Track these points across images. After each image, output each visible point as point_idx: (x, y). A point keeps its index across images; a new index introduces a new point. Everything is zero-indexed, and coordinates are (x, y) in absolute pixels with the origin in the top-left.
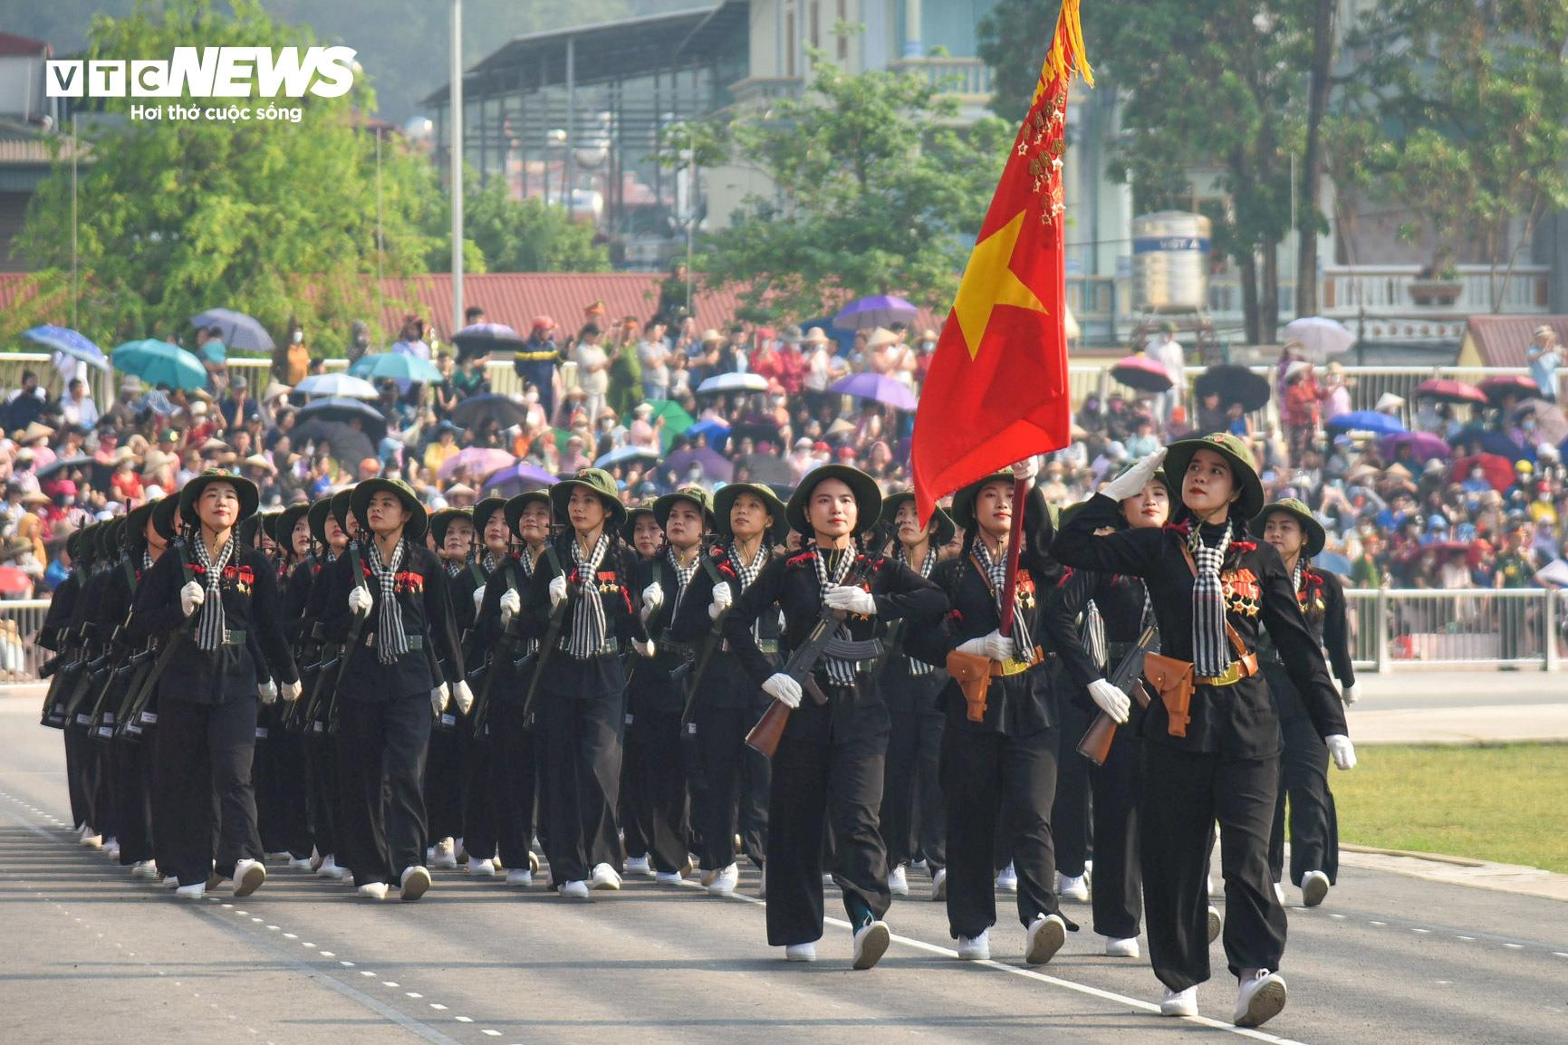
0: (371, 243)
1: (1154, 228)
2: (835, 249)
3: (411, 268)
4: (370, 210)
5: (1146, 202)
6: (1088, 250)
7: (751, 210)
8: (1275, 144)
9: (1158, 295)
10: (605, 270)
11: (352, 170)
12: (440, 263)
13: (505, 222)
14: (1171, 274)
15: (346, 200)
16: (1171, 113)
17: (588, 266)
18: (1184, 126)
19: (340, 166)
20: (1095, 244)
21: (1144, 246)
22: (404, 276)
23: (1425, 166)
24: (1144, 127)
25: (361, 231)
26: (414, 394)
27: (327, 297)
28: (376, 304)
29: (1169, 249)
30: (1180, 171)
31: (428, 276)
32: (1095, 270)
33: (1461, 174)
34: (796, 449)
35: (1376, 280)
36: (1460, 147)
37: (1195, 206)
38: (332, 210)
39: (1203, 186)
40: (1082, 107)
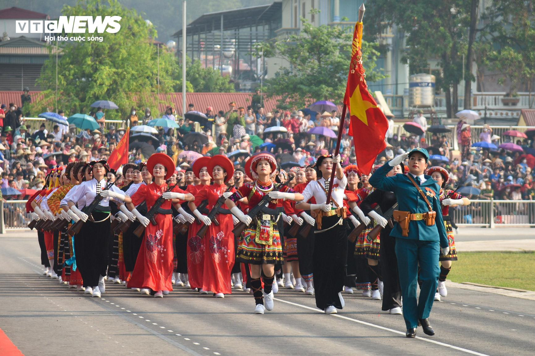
0: (155, 82)
1: (417, 79)
2: (310, 85)
3: (168, 90)
4: (155, 71)
5: (414, 70)
6: (395, 86)
7: (282, 72)
8: (457, 51)
9: (418, 101)
10: (233, 92)
11: (149, 58)
12: (178, 89)
13: (200, 75)
14: (422, 94)
15: (147, 67)
16: (422, 41)
17: (227, 90)
18: (427, 45)
19: (145, 56)
20: (397, 84)
21: (413, 85)
22: (166, 93)
23: (508, 59)
24: (414, 45)
25: (152, 78)
26: (169, 132)
27: (140, 100)
28: (157, 103)
29: (422, 86)
30: (425, 60)
31: (174, 93)
32: (397, 93)
33: (519, 62)
34: (297, 152)
35: (491, 97)
36: (519, 53)
37: (430, 72)
38: (142, 71)
39: (433, 65)
40: (393, 38)
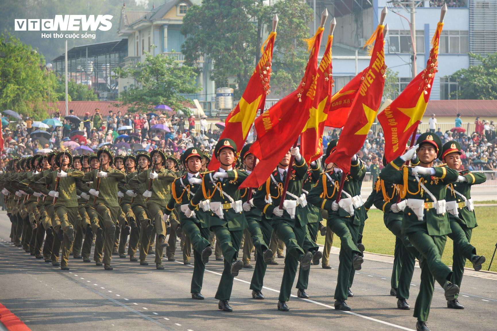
0: (45, 94)
1: (221, 91)
3: (55, 100)
4: (45, 87)
5: (219, 85)
6: (205, 96)
7: (128, 86)
8: (247, 72)
9: (222, 106)
10: (97, 100)
11: (41, 78)
12: (62, 99)
13: (74, 89)
14: (225, 101)
15: (40, 85)
16: (224, 65)
17: (93, 99)
18: (227, 68)
19: (39, 77)
20: (206, 94)
21: (219, 95)
22: (53, 102)
23: (281, 78)
24: (218, 68)
25: (43, 92)
26: (56, 129)
27: (35, 107)
28: (46, 108)
29: (224, 96)
30: (226, 78)
31: (58, 102)
32: (206, 100)
33: (289, 80)
34: (143, 141)
35: (269, 102)
36: (289, 73)
37: (229, 86)
38: (37, 87)
39: (231, 81)
40: (204, 63)
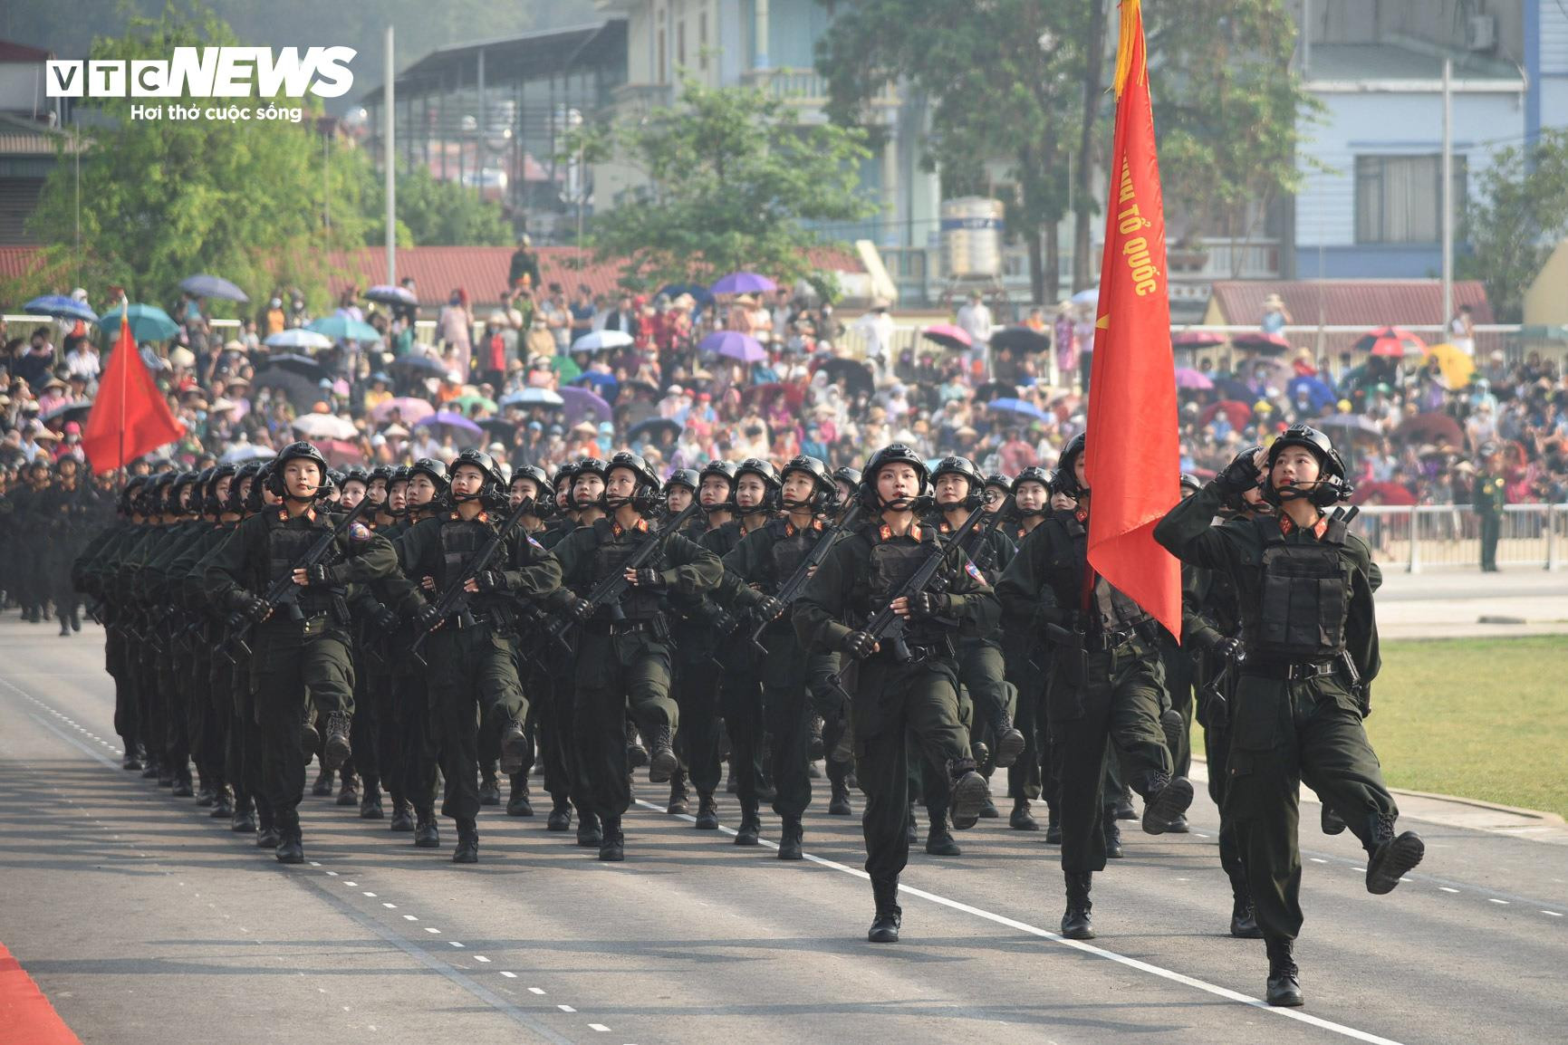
0: (320, 223)
1: (958, 210)
2: (700, 229)
3: (352, 244)
4: (319, 197)
5: (951, 189)
6: (904, 228)
7: (631, 197)
8: (1056, 142)
9: (961, 265)
11: (304, 165)
12: (377, 239)
13: (428, 203)
14: (971, 248)
15: (299, 188)
16: (972, 116)
18: (982, 127)
19: (295, 161)
20: (910, 223)
21: (950, 225)
22: (347, 249)
23: (1177, 160)
24: (949, 128)
25: (312, 213)
27: (283, 267)
28: (324, 274)
29: (970, 228)
30: (980, 163)
31: (366, 249)
32: (910, 243)
33: (1208, 167)
34: (668, 396)
36: (1206, 144)
37: (992, 191)
38: (287, 196)
39: (998, 173)
40: (900, 109)
